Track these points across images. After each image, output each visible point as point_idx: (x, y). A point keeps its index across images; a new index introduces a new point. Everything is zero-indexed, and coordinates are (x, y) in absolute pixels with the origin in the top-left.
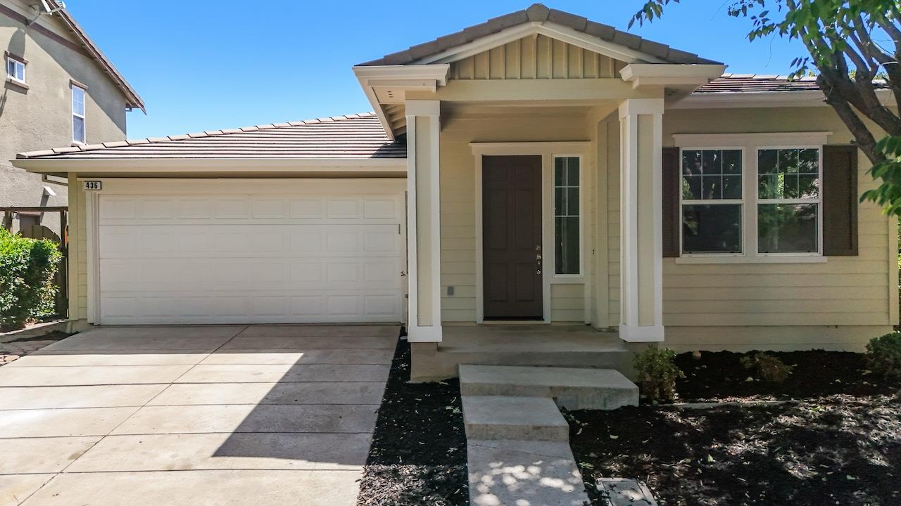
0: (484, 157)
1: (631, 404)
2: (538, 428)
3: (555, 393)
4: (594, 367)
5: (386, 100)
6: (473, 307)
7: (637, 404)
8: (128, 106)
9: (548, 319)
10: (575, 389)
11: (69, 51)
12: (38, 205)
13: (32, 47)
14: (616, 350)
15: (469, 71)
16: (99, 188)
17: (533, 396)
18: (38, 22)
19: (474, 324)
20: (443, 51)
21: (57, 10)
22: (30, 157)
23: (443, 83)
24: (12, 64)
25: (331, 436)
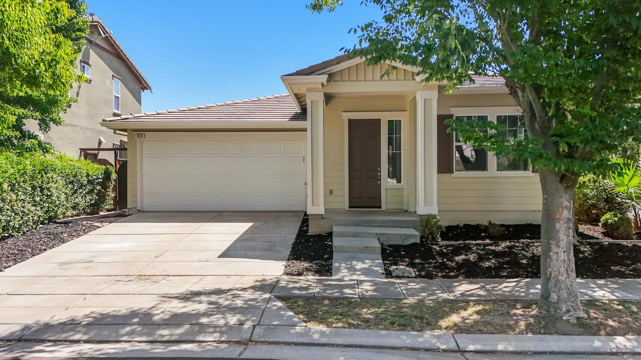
0: (349, 120)
1: (416, 242)
2: (367, 247)
3: (378, 237)
5: (297, 92)
6: (343, 200)
7: (419, 242)
8: (142, 89)
9: (384, 208)
10: (388, 234)
11: (112, 57)
12: (96, 147)
13: (94, 57)
14: (414, 219)
15: (338, 78)
16: (143, 137)
17: (368, 238)
18: (97, 42)
19: (344, 210)
21: (107, 35)
22: (109, 121)
23: (325, 84)
24: (84, 66)
25: (270, 252)
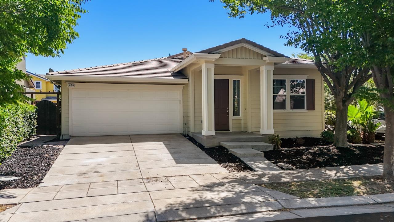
1: (272, 149)
3: (253, 147)
4: (256, 142)
9: (231, 130)
10: (258, 146)
15: (227, 55)
16: (74, 86)
17: (247, 148)
20: (218, 50)
23: (218, 59)
